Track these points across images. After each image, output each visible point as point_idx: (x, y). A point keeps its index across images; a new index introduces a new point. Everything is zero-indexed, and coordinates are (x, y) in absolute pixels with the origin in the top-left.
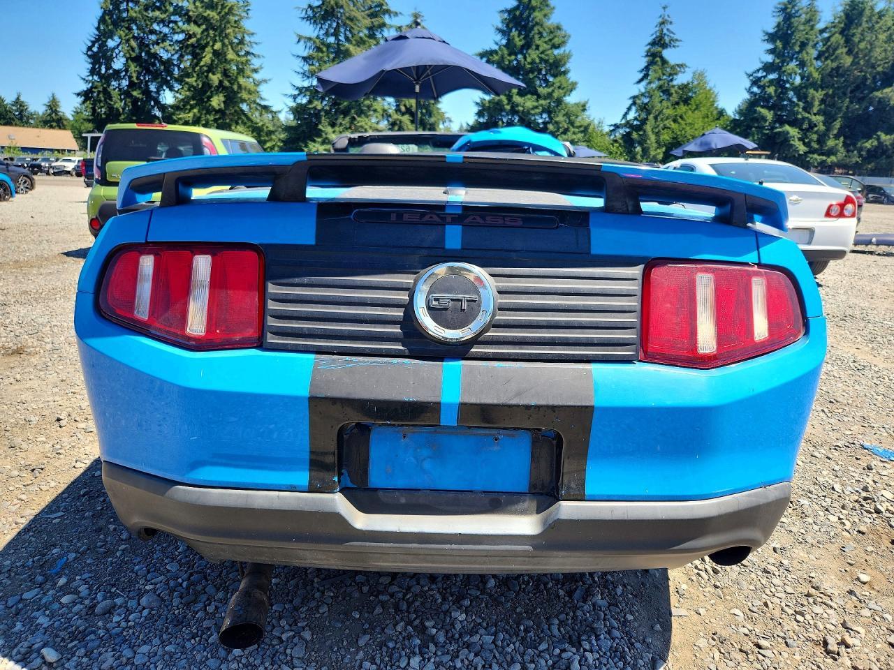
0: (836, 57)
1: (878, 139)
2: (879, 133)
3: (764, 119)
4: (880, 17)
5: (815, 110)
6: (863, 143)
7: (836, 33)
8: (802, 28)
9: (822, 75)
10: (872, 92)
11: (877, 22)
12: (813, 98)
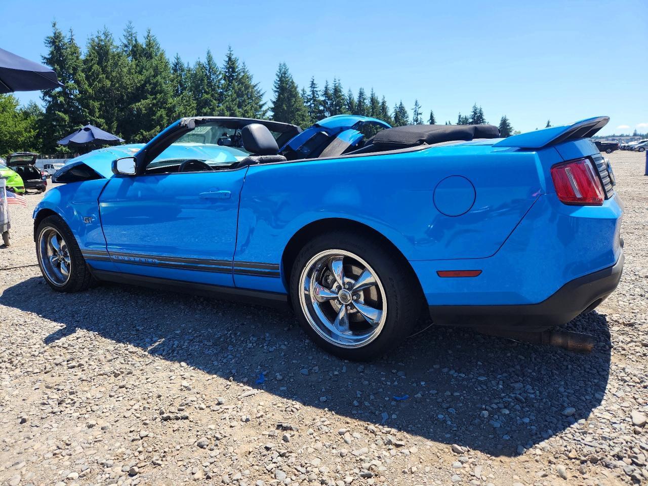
0: (100, 80)
1: (142, 134)
2: (141, 131)
3: (63, 119)
4: (119, 57)
5: (97, 114)
6: (134, 137)
7: (94, 64)
8: (70, 57)
9: (94, 91)
10: (129, 105)
11: (119, 61)
12: (93, 106)
